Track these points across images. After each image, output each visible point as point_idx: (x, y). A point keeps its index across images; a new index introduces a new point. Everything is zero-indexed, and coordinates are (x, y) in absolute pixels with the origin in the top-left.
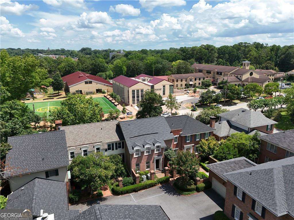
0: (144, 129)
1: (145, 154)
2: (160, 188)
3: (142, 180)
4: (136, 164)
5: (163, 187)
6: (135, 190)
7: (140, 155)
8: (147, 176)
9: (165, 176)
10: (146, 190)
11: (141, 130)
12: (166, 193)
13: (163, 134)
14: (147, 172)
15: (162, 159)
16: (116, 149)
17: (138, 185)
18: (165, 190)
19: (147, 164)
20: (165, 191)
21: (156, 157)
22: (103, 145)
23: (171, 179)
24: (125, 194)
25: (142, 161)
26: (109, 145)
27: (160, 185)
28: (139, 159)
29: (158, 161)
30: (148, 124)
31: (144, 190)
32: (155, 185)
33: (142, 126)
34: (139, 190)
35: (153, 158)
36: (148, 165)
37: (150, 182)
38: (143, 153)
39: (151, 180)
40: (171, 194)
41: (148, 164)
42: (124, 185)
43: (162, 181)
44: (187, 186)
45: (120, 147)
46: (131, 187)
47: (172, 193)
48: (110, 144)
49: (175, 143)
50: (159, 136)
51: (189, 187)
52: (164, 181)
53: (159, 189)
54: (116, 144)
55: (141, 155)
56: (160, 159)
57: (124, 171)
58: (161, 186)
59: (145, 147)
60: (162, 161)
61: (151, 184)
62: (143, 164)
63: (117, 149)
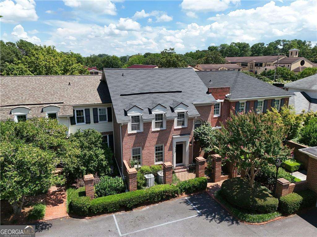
0: (153, 84)
1: (154, 128)
2: (186, 202)
3: (145, 185)
4: (133, 150)
5: (191, 200)
6: (125, 207)
7: (142, 130)
8: (157, 176)
9: (197, 176)
10: (152, 206)
11: (148, 85)
12: (200, 215)
13: (192, 94)
14: (156, 168)
15: (190, 143)
16: (95, 122)
17: (133, 193)
18: (198, 209)
19: (156, 150)
20: (198, 211)
21: (176, 137)
22: (64, 109)
23: (209, 185)
24: (99, 214)
25: (147, 144)
26: (79, 112)
27: (185, 197)
28: (141, 139)
29: (180, 148)
30: (163, 78)
31: (148, 207)
32: (173, 197)
33: (149, 79)
34: (136, 206)
35: (170, 139)
36: (159, 154)
37: (162, 187)
38: (148, 125)
39: (165, 183)
40: (214, 217)
41: (159, 150)
42: (100, 193)
43: (190, 188)
44: (257, 199)
45: (103, 118)
46: (116, 198)
47: (217, 216)
48: (82, 111)
49: (215, 116)
50: (184, 97)
51: (260, 202)
52: (194, 186)
53: (184, 205)
54: (95, 110)
55: (144, 129)
56: (185, 142)
57: (104, 163)
58: (189, 199)
59: (153, 113)
60: (190, 146)
61: (164, 192)
62: (149, 151)
63: (98, 122)
